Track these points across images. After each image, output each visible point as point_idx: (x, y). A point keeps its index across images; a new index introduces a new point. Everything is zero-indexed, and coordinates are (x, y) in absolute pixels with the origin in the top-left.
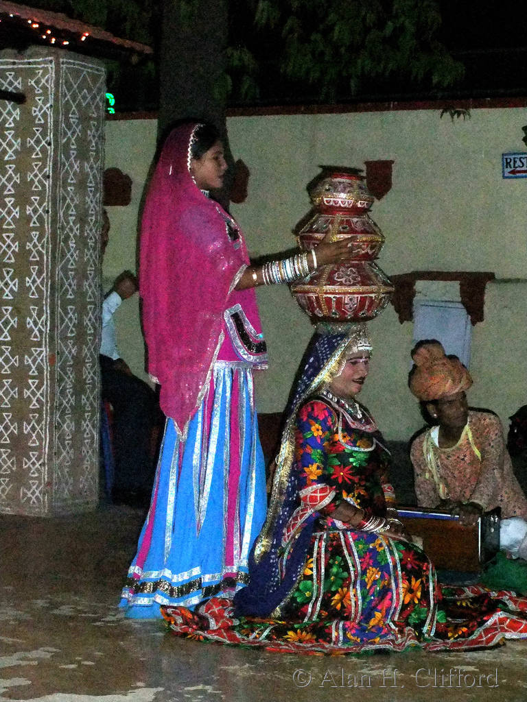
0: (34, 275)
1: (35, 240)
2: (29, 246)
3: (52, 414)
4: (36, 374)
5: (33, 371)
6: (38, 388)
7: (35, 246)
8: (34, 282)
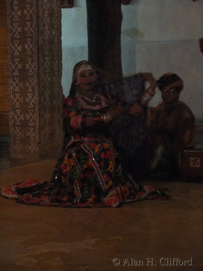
0: (29, 43)
1: (29, 26)
2: (26, 29)
3: (40, 110)
7: (29, 29)
8: (29, 46)
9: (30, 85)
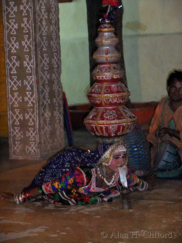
0: (26, 40)
1: (26, 22)
2: (23, 25)
3: (39, 109)
4: (30, 89)
5: (29, 88)
6: (31, 96)
7: (26, 25)
9: (29, 84)
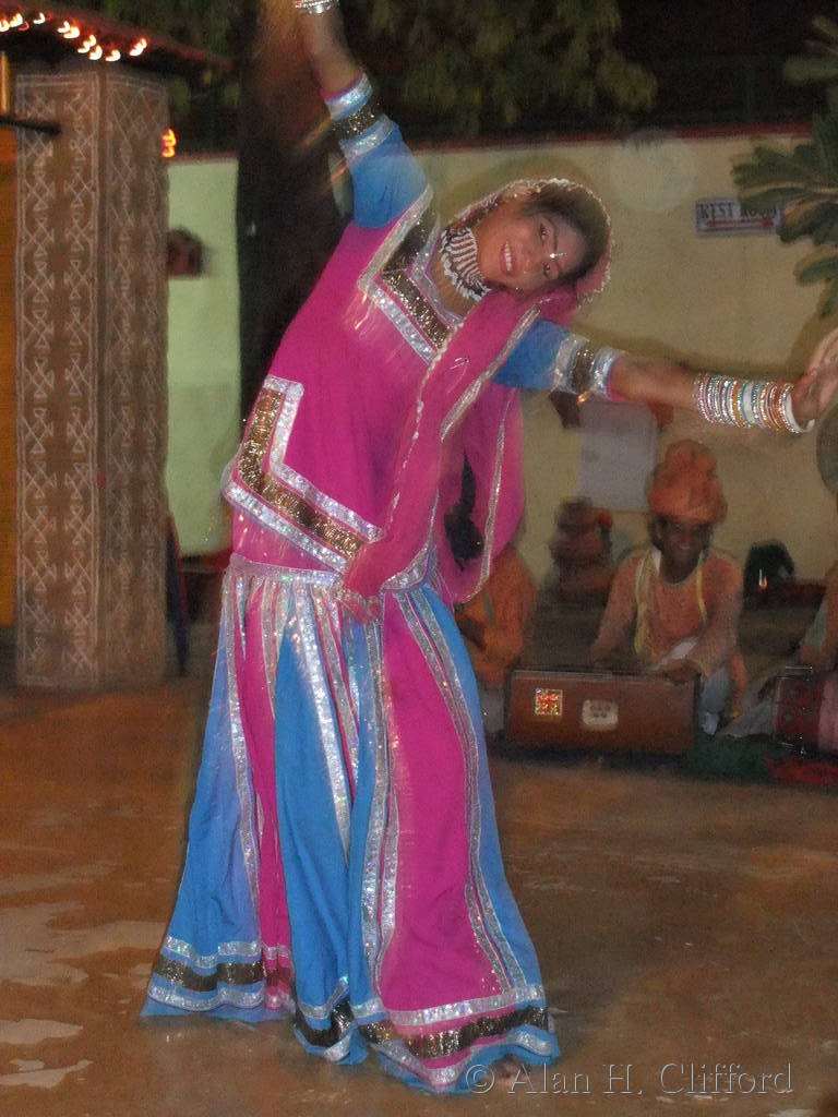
0: (76, 366)
1: (76, 319)
2: (68, 326)
3: (102, 551)
4: (80, 497)
6: (83, 517)
7: (76, 327)
8: (75, 375)
9: (77, 483)
